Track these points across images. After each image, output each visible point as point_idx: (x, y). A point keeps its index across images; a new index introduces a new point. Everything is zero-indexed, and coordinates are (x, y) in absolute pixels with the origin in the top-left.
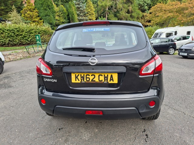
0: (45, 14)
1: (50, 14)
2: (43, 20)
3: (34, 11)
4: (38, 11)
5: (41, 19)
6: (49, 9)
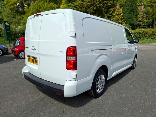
0: (129, 17)
1: (133, 16)
2: (126, 22)
3: (121, 15)
4: (123, 15)
5: (124, 21)
6: (133, 13)
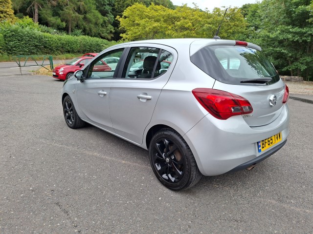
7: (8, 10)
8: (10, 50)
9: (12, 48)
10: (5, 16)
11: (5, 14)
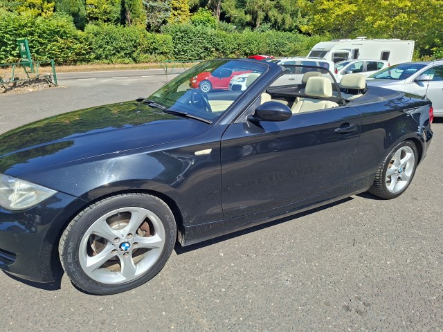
5: (48, 1)
7: (183, 6)
8: (177, 55)
9: (179, 51)
10: (178, 14)
11: (179, 12)
